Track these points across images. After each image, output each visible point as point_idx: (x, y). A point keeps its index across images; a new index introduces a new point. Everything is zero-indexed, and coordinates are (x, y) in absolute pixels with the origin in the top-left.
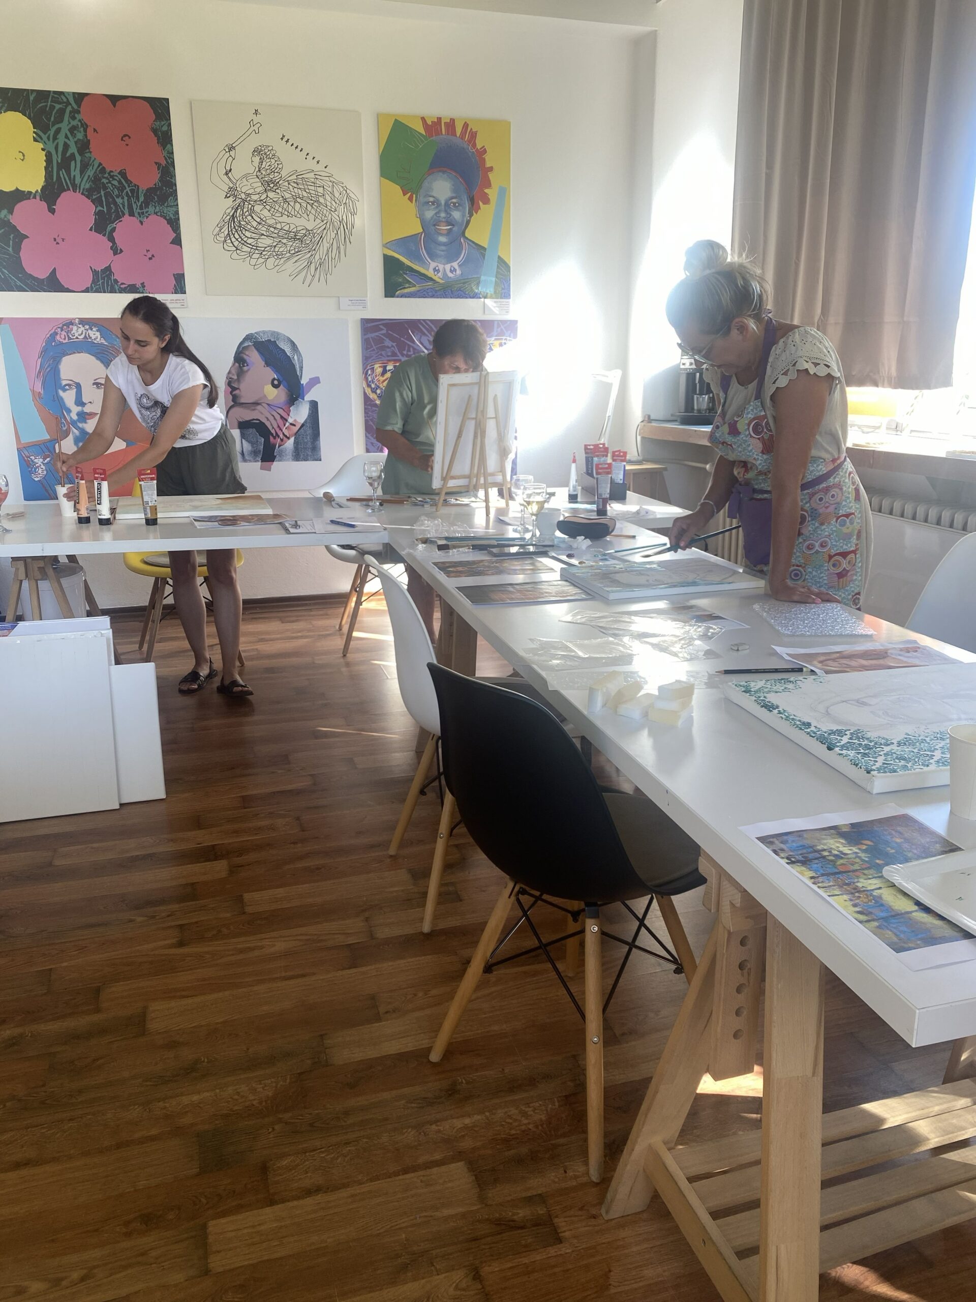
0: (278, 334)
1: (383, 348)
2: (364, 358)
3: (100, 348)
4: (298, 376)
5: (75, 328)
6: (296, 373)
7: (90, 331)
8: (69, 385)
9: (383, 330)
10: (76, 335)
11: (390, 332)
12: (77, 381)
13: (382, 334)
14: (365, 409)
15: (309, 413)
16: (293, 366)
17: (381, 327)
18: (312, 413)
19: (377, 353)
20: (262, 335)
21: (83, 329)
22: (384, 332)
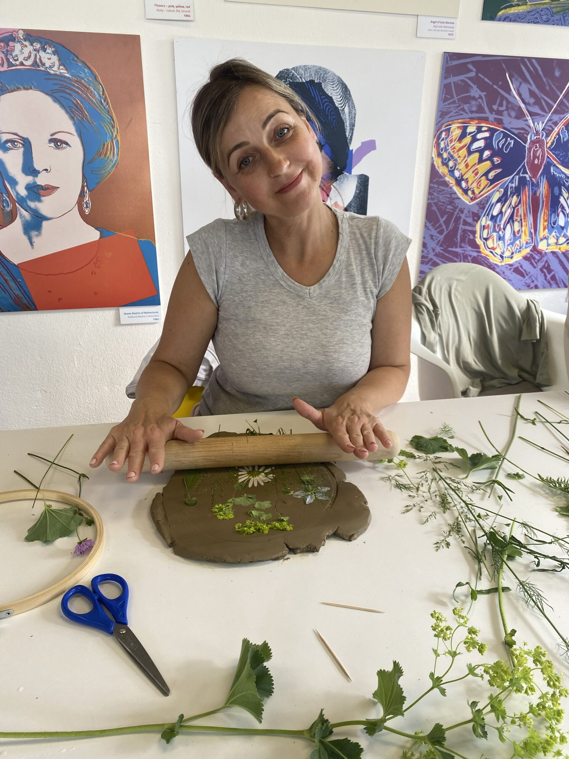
0: (326, 72)
1: (467, 100)
2: (440, 113)
3: (58, 82)
4: (346, 138)
5: (18, 46)
6: (345, 132)
7: (42, 53)
8: (12, 141)
9: (471, 71)
10: (21, 59)
11: (480, 75)
12: (25, 136)
13: (469, 78)
14: (430, 188)
15: (356, 193)
16: (341, 123)
17: (470, 67)
18: (359, 194)
19: (458, 107)
20: (303, 72)
21: (30, 48)
22: (472, 74)
